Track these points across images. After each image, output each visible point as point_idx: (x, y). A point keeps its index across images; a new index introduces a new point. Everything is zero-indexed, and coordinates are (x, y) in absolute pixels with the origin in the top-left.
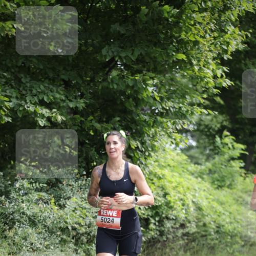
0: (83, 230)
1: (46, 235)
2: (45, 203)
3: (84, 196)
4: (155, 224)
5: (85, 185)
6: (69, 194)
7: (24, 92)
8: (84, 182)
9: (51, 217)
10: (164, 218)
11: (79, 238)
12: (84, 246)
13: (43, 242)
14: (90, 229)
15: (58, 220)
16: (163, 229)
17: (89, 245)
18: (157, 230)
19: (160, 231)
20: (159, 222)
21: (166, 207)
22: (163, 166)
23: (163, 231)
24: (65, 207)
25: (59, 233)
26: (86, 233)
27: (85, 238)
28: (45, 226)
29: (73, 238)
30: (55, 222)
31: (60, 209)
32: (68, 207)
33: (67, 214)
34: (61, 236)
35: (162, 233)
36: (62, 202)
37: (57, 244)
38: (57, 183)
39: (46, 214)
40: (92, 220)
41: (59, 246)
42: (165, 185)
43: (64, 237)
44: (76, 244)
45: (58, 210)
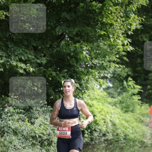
0: (45, 137)
1: (23, 140)
2: (22, 121)
3: (45, 117)
4: (88, 134)
5: (46, 110)
6: (37, 115)
7: (10, 54)
8: (46, 109)
9: (26, 129)
10: (93, 130)
11: (43, 143)
12: (46, 147)
13: (22, 144)
14: (49, 137)
15: (30, 131)
16: (93, 137)
17: (49, 147)
18: (89, 138)
19: (91, 138)
20: (90, 132)
21: (94, 124)
22: (92, 99)
23: (93, 138)
24: (35, 124)
25: (31, 139)
26: (47, 139)
27: (46, 142)
28: (23, 135)
29: (39, 142)
30: (29, 133)
31: (32, 124)
32: (36, 123)
33: (35, 128)
34: (32, 141)
35: (92, 140)
36: (33, 120)
37: (30, 146)
38: (30, 109)
39: (23, 128)
40: (51, 131)
41: (31, 147)
42: (94, 110)
43: (34, 142)
44: (41, 146)
45: (30, 125)
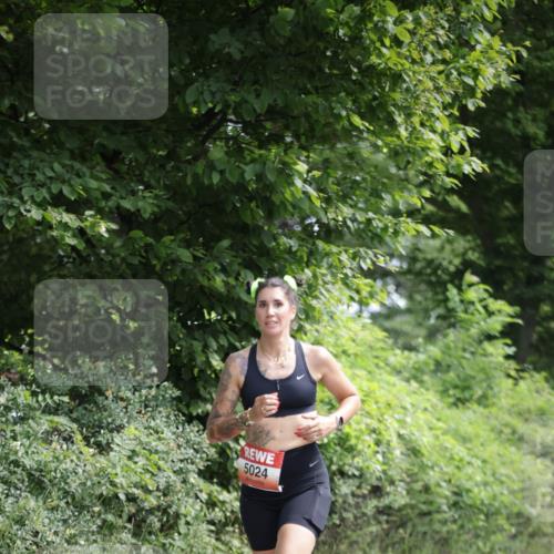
0: (152, 501)
1: (69, 513)
2: (65, 439)
3: (152, 424)
5: (155, 398)
6: (121, 418)
7: (16, 179)
8: (153, 392)
9: (80, 470)
10: (334, 474)
11: (144, 520)
12: (153, 537)
13: (62, 528)
14: (168, 498)
15: (95, 479)
17: (166, 536)
21: (338, 448)
24: (112, 449)
25: (96, 509)
26: (159, 508)
27: (156, 520)
28: (66, 493)
29: (129, 521)
30: (89, 483)
31: (100, 453)
32: (116, 448)
33: (114, 466)
34: (103, 516)
36: (103, 437)
37: (93, 533)
38: (92, 394)
39: (68, 465)
40: (173, 477)
41: (99, 538)
43: (110, 517)
44: (136, 535)
45: (93, 455)
